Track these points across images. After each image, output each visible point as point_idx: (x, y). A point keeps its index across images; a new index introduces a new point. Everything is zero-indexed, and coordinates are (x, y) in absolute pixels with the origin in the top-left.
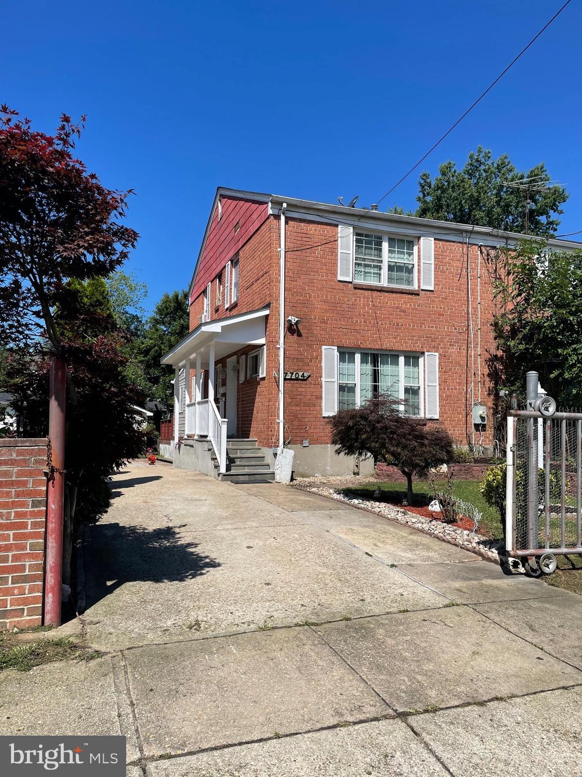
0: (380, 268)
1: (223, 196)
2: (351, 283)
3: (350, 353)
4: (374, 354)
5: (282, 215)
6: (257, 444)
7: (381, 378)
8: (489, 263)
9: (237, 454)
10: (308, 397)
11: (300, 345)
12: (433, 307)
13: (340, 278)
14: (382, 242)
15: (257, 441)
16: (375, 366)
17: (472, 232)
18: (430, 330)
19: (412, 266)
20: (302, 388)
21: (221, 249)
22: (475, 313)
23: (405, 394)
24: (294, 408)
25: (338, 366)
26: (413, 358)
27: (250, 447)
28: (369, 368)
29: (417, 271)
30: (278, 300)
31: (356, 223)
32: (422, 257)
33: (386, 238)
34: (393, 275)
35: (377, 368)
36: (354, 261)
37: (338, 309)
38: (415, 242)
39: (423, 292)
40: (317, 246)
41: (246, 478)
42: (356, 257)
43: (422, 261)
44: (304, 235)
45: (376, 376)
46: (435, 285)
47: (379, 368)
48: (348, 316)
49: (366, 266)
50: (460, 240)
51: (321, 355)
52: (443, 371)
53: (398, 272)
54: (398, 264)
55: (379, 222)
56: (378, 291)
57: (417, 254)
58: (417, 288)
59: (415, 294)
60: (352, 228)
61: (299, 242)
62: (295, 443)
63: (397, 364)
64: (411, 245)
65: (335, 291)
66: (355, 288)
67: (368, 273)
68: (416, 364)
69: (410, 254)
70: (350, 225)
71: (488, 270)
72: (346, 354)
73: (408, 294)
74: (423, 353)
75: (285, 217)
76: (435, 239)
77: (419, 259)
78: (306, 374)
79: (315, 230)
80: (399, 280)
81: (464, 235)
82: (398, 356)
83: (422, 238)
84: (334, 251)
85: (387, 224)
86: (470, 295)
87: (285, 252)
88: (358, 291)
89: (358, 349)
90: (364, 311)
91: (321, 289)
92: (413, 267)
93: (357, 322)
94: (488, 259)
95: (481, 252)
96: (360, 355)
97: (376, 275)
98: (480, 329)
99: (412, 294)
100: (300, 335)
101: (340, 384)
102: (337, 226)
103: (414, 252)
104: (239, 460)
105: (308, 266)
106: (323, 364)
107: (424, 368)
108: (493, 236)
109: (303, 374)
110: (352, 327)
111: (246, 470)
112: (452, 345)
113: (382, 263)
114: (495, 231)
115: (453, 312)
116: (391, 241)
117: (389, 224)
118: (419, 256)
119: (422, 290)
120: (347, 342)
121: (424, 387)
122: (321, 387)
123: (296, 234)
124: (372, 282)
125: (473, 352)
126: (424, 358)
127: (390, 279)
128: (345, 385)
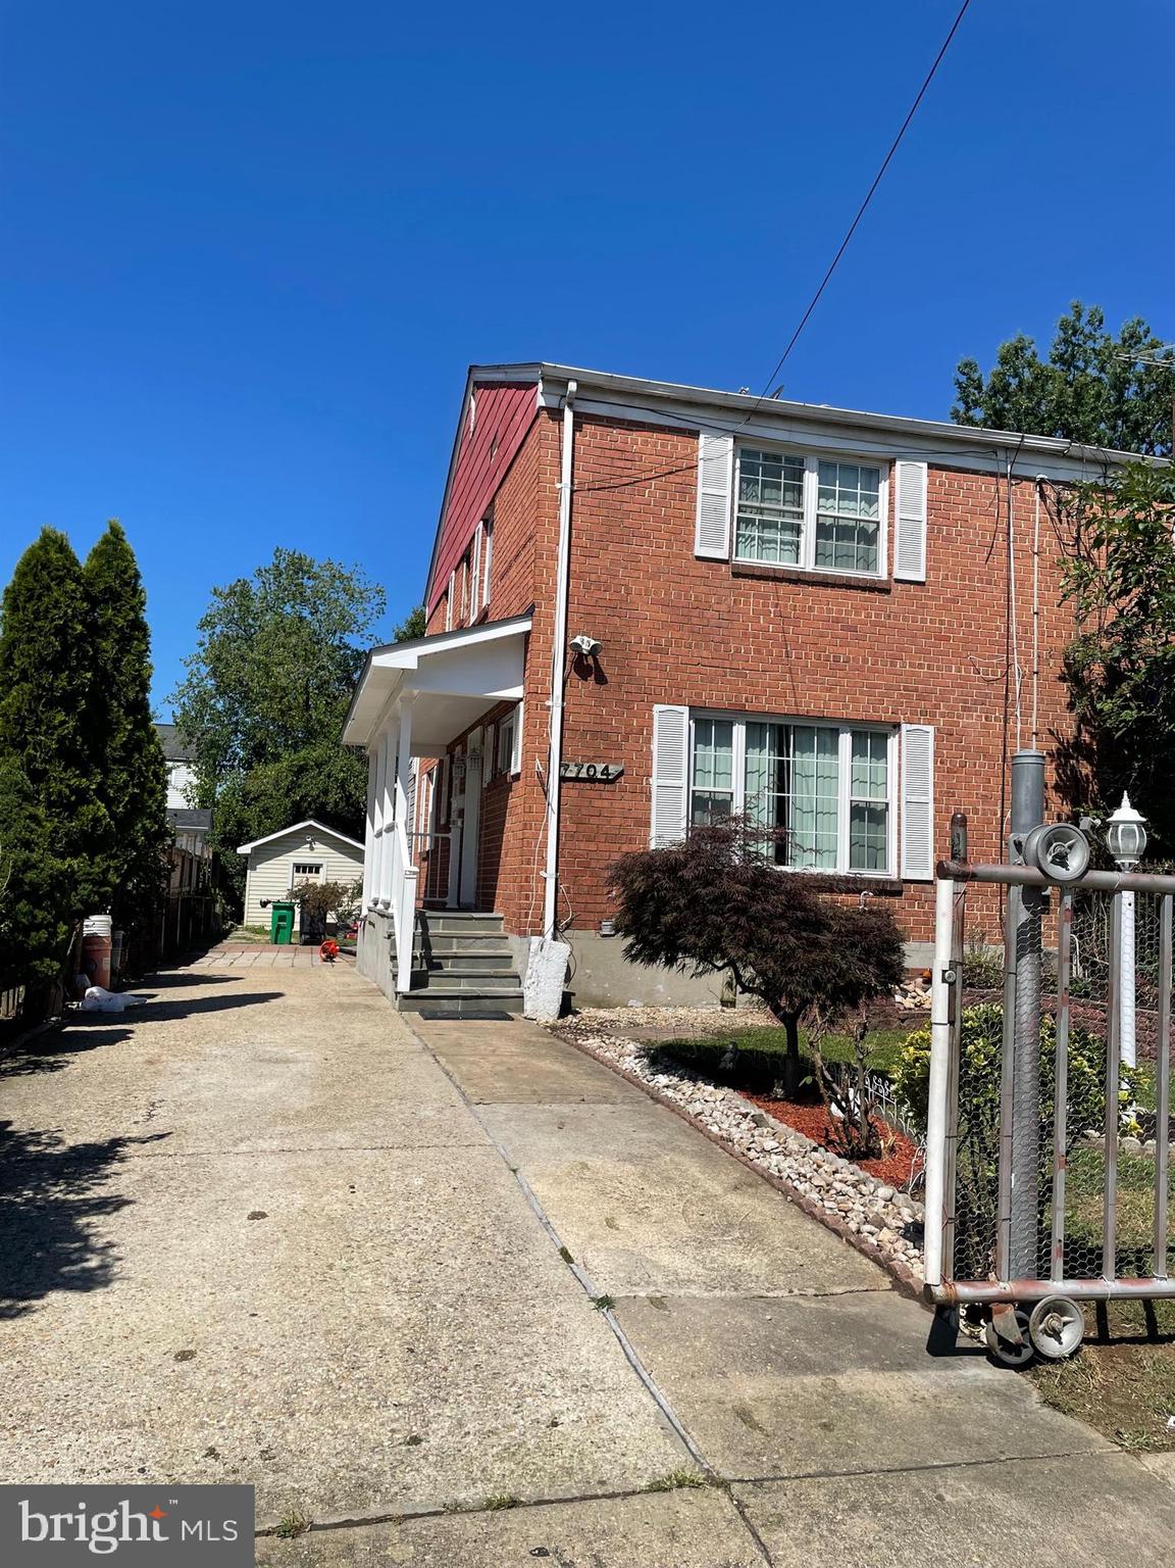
0: (797, 530)
1: (478, 385)
2: (725, 562)
3: (719, 723)
4: (780, 727)
5: (567, 410)
6: (502, 927)
7: (795, 781)
8: (1060, 521)
9: (451, 948)
10: (617, 821)
11: (601, 703)
12: (924, 621)
13: (700, 551)
14: (804, 470)
15: (502, 919)
16: (781, 754)
17: (1019, 449)
18: (913, 674)
19: (875, 526)
20: (603, 800)
21: (471, 498)
22: (1025, 637)
23: (852, 820)
24: (582, 845)
25: (692, 752)
26: (872, 737)
27: (483, 933)
28: (766, 758)
29: (886, 537)
30: (551, 599)
31: (741, 428)
32: (897, 505)
33: (812, 462)
34: (828, 547)
35: (785, 758)
36: (736, 514)
37: (695, 621)
38: (883, 472)
39: (900, 586)
40: (650, 479)
41: (459, 1005)
42: (740, 506)
43: (898, 515)
44: (618, 455)
45: (782, 776)
46: (928, 569)
47: (791, 759)
48: (717, 638)
49: (765, 525)
50: (990, 467)
51: (650, 726)
52: (947, 769)
53: (842, 540)
54: (841, 522)
55: (795, 426)
56: (791, 581)
57: (887, 498)
58: (885, 577)
59: (881, 589)
60: (732, 440)
61: (607, 470)
62: (583, 927)
63: (835, 750)
64: (874, 480)
65: (687, 580)
66: (736, 575)
67: (770, 542)
68: (880, 753)
69: (872, 501)
70: (727, 432)
71: (1060, 539)
72: (710, 726)
73: (864, 589)
74: (897, 726)
75: (574, 413)
76: (931, 466)
77: (891, 510)
78: (613, 769)
79: (646, 443)
80: (842, 559)
81: (1001, 455)
82: (835, 733)
83: (898, 463)
84: (687, 491)
85: (815, 429)
86: (1013, 595)
87: (572, 492)
88: (741, 581)
89: (739, 713)
90: (756, 626)
91: (654, 576)
92: (878, 529)
93: (737, 651)
94: (1059, 513)
95: (1043, 496)
96: (744, 727)
97: (787, 547)
98: (1037, 673)
99: (872, 589)
100: (601, 679)
101: (697, 794)
102: (695, 434)
103: (880, 494)
104: (450, 962)
105: (627, 522)
106: (654, 747)
107: (900, 760)
108: (1071, 458)
109: (606, 768)
110: (727, 664)
111: (464, 987)
112: (969, 709)
113: (802, 518)
114: (1076, 448)
115: (972, 633)
116: (826, 469)
117: (822, 430)
118: (891, 503)
119: (898, 581)
120: (716, 696)
121: (899, 806)
122: (649, 799)
123: (598, 452)
124: (777, 561)
125: (1019, 725)
126: (900, 737)
127: (820, 556)
128: (707, 795)
